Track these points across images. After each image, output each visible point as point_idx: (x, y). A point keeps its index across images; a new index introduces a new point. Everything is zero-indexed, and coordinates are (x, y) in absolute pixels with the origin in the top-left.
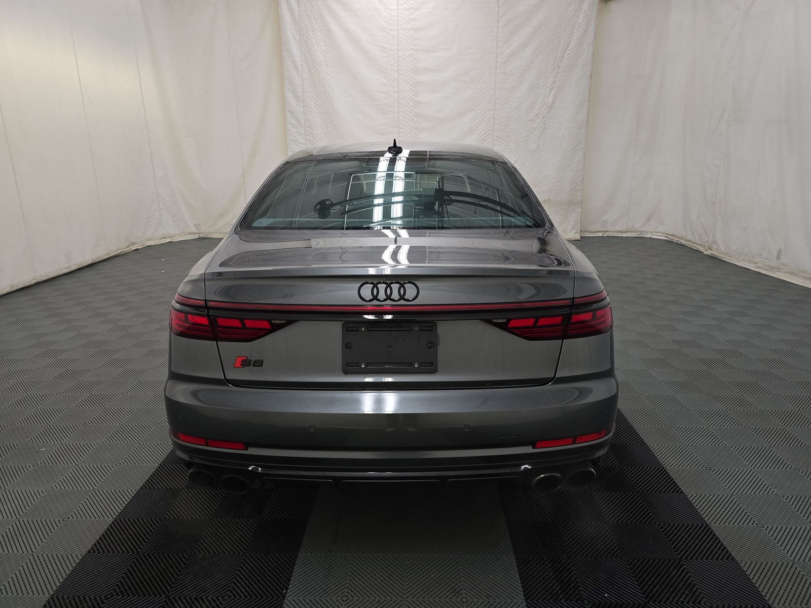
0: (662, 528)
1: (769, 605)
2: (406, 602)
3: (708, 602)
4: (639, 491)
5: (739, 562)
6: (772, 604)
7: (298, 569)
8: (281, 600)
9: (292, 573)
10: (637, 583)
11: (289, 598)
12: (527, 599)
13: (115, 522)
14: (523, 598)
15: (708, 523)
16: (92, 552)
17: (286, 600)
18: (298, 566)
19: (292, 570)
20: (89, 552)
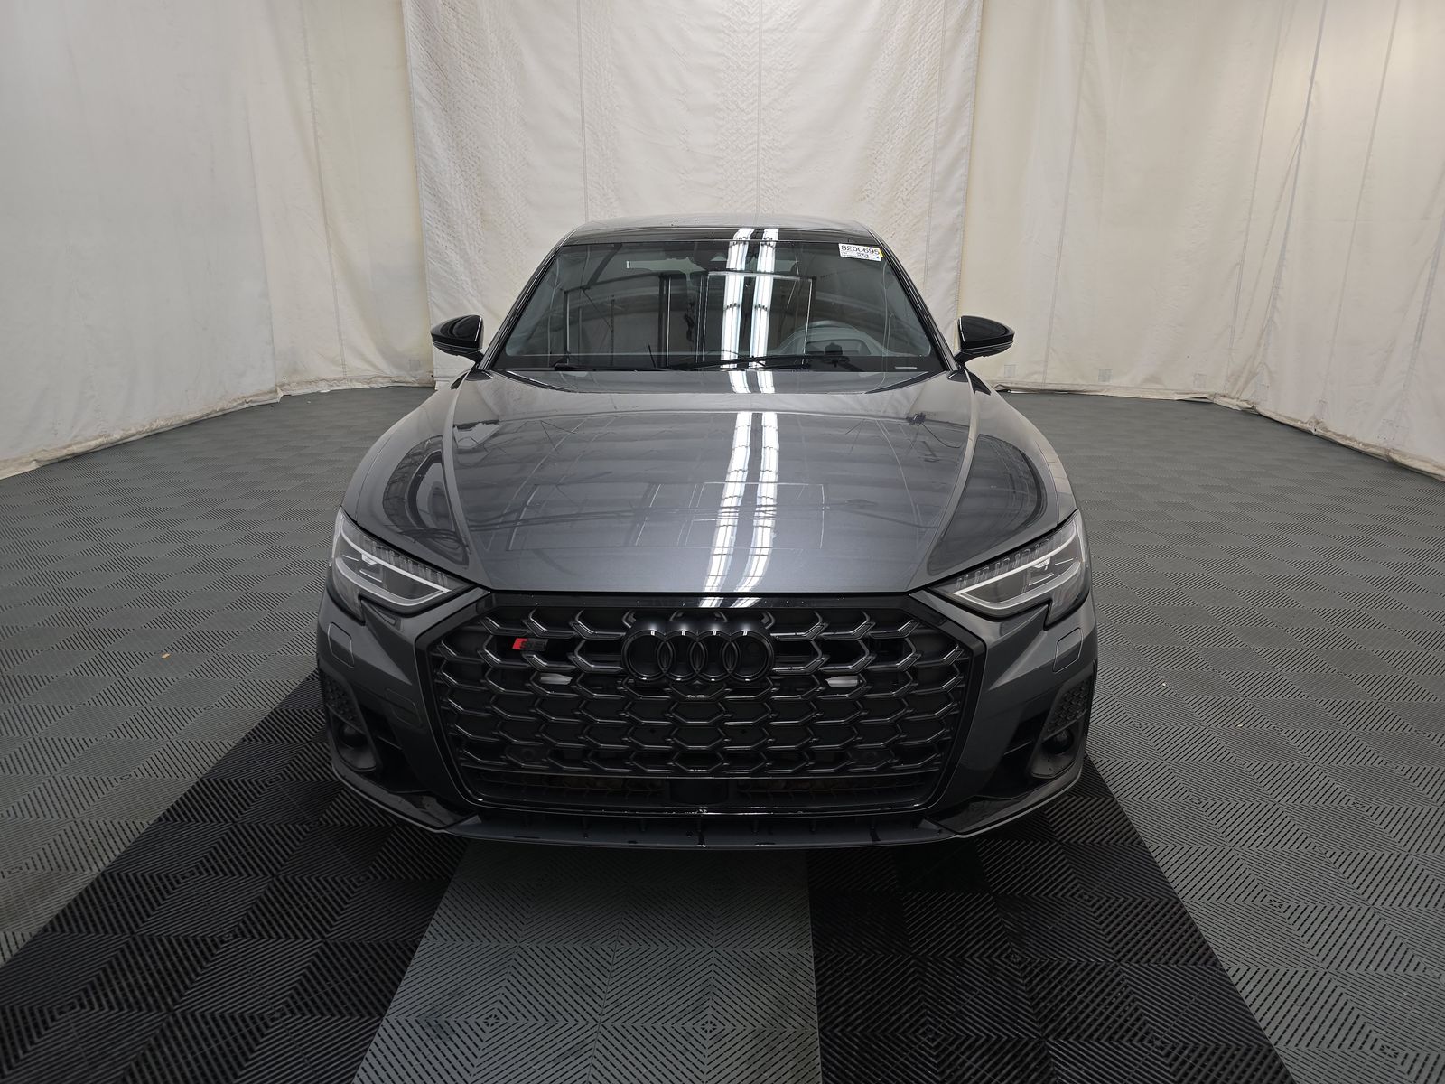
0: (1092, 906)
1: (1270, 1045)
2: (602, 1029)
3: (1157, 1039)
4: (1061, 841)
5: (1226, 967)
6: (1276, 1044)
7: (416, 966)
8: (377, 1020)
9: (403, 973)
10: (1031, 1002)
11: (391, 1018)
12: (825, 1027)
13: (101, 879)
14: (816, 1025)
15: (1180, 896)
16: (50, 929)
17: (384, 1020)
18: (417, 961)
19: (404, 969)
20: (45, 930)
